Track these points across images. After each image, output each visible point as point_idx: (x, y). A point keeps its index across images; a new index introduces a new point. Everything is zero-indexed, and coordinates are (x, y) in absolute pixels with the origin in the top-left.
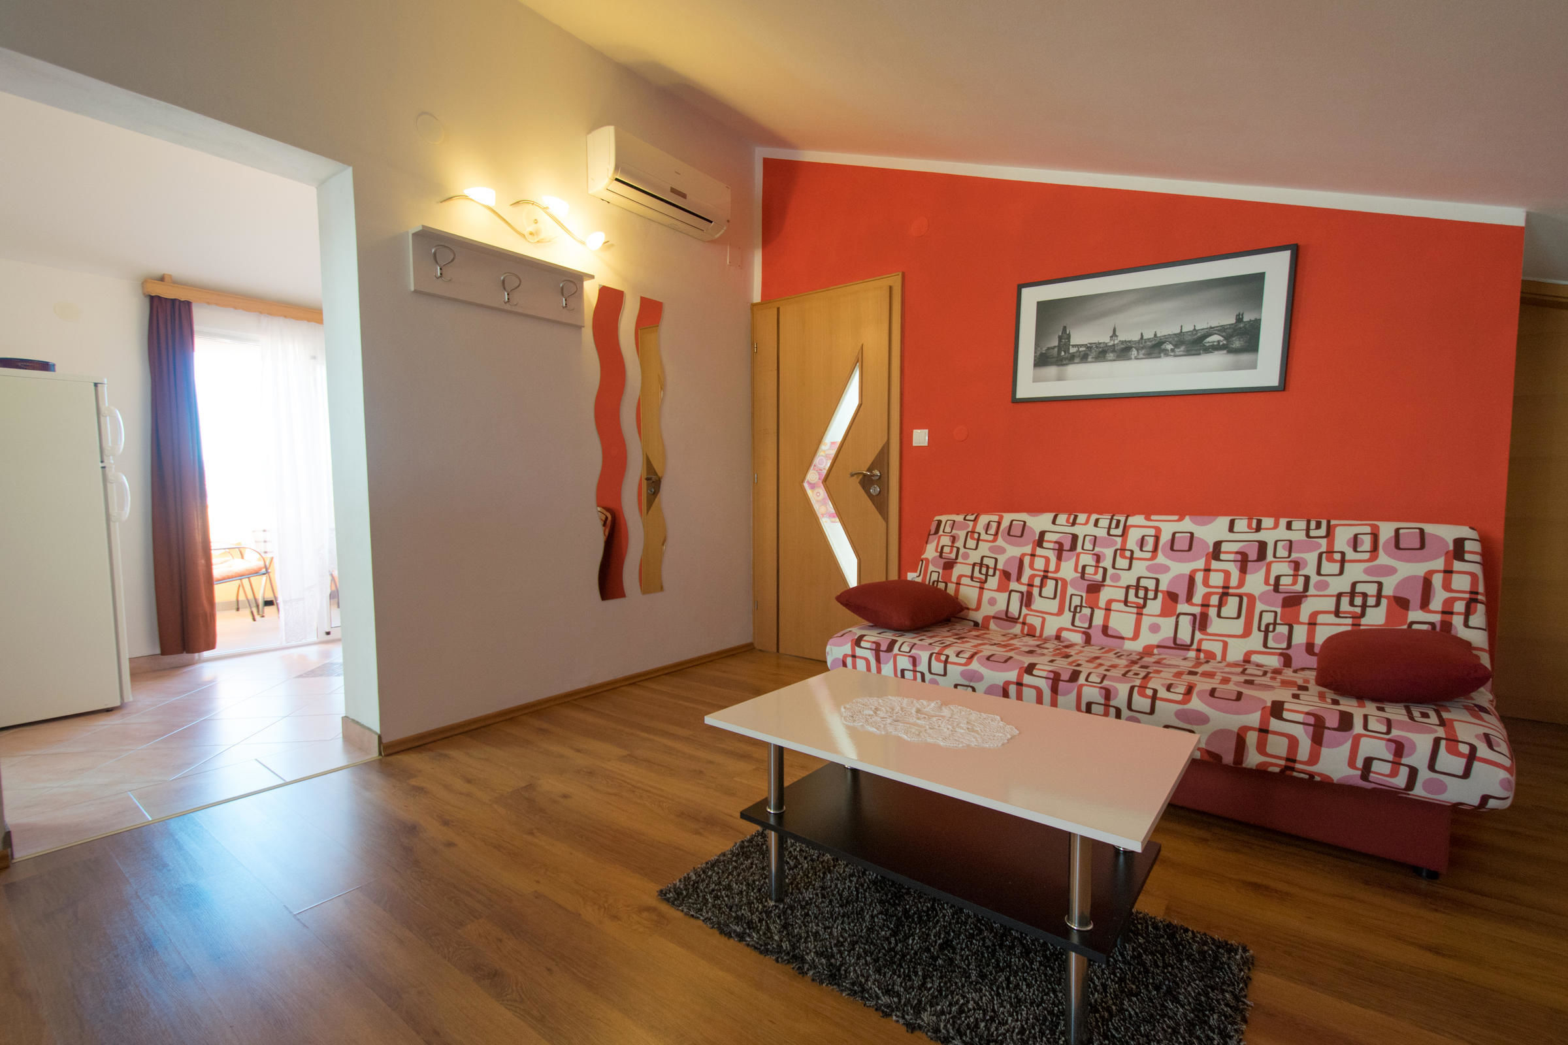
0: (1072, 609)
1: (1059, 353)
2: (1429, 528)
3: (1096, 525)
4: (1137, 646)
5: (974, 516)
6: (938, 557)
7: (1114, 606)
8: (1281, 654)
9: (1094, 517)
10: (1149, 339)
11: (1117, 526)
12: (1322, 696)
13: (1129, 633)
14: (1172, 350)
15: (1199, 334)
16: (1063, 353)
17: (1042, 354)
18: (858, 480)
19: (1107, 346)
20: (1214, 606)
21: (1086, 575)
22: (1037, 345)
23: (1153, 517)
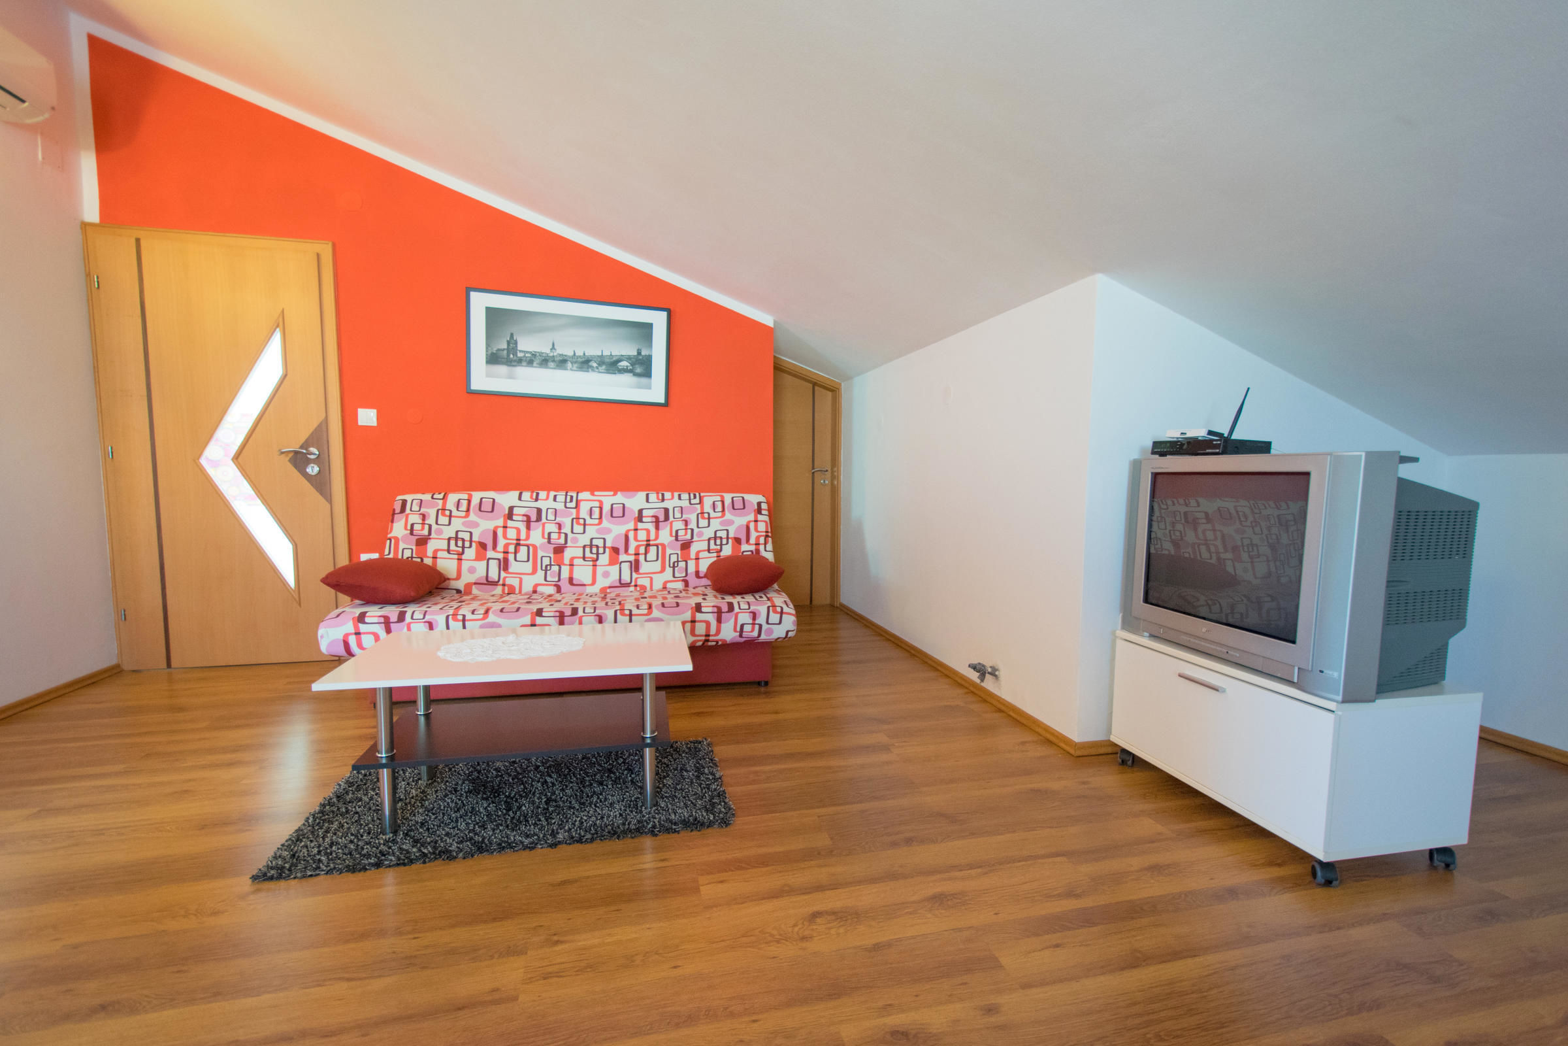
0: (544, 568)
1: (508, 355)
2: (747, 497)
3: (555, 499)
4: (596, 589)
5: (442, 494)
6: (409, 535)
7: (576, 562)
8: (683, 580)
9: (552, 494)
10: (580, 356)
11: (571, 501)
12: (715, 597)
13: (588, 581)
14: (597, 368)
15: (614, 359)
16: (512, 356)
17: (493, 354)
18: (288, 458)
19: (548, 356)
20: (642, 554)
21: (552, 540)
22: (488, 345)
23: (596, 493)
